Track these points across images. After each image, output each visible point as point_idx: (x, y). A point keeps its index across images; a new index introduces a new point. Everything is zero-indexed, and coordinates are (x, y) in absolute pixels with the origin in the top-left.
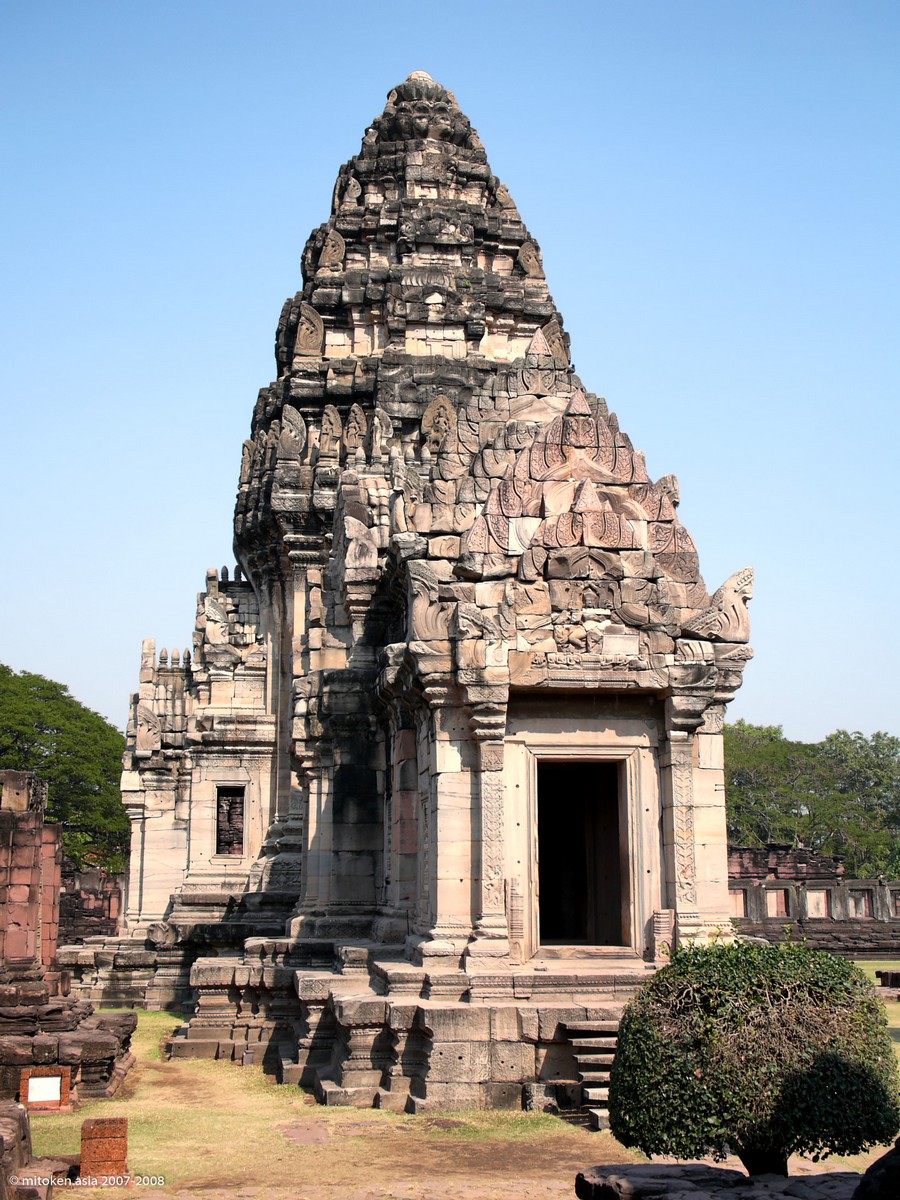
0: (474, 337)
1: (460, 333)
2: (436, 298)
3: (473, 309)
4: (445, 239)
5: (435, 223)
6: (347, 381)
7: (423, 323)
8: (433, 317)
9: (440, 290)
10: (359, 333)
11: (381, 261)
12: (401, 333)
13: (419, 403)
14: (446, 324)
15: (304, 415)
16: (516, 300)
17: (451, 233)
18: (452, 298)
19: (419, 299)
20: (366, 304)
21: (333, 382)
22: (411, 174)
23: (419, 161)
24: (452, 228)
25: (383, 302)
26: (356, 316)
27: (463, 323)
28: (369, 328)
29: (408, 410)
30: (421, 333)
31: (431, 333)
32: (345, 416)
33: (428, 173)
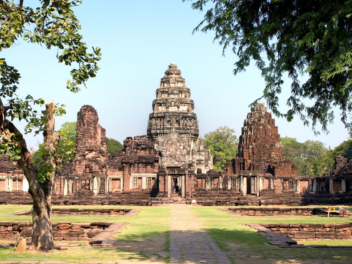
0: (178, 108)
1: (177, 107)
2: (173, 103)
3: (178, 104)
4: (175, 93)
5: (173, 91)
6: (161, 115)
7: (171, 106)
8: (173, 105)
9: (174, 102)
10: (163, 107)
11: (166, 95)
12: (168, 108)
13: (170, 118)
14: (175, 106)
15: (155, 119)
16: (185, 101)
17: (176, 92)
18: (175, 102)
19: (171, 103)
20: (164, 103)
21: (159, 115)
22: (170, 82)
23: (172, 80)
24: (176, 91)
25: (166, 103)
26: (162, 104)
27: (177, 106)
28: (164, 106)
29: (169, 119)
30: (171, 107)
31: (172, 107)
32: (161, 120)
33: (173, 82)
